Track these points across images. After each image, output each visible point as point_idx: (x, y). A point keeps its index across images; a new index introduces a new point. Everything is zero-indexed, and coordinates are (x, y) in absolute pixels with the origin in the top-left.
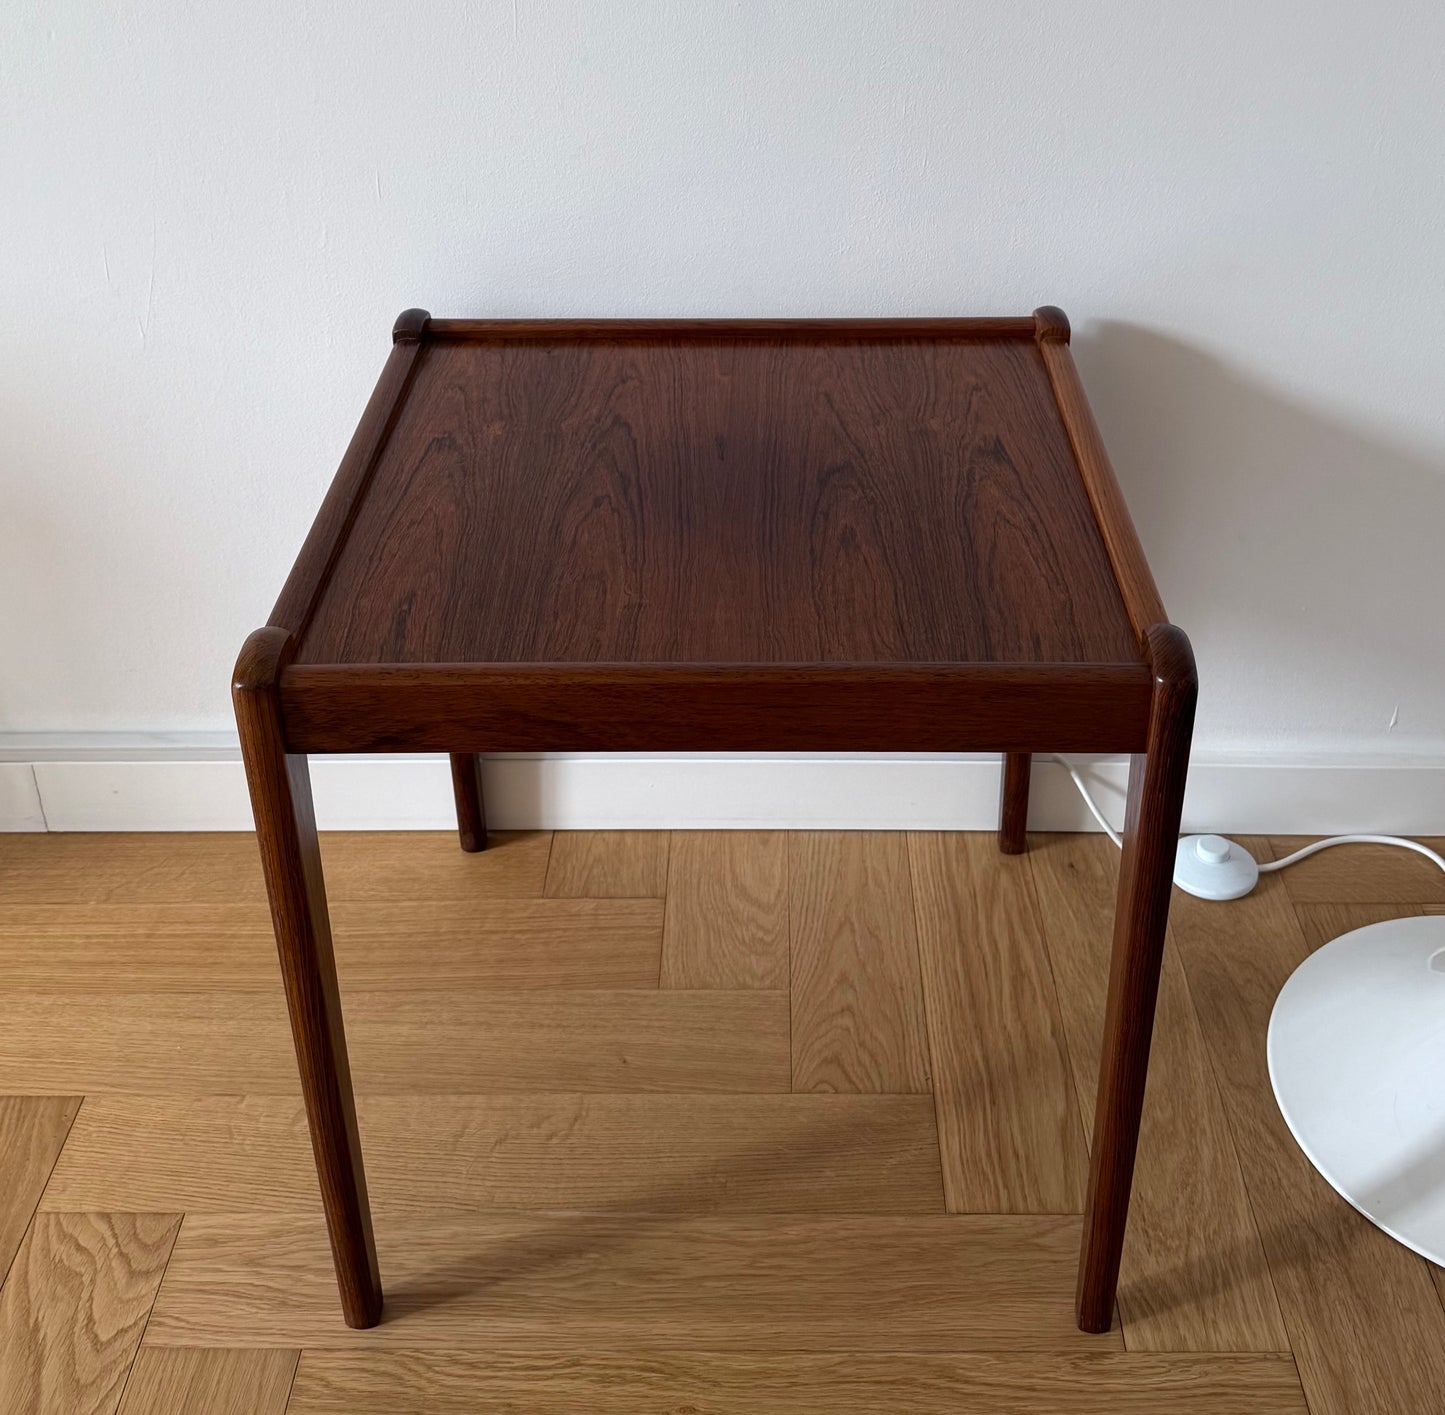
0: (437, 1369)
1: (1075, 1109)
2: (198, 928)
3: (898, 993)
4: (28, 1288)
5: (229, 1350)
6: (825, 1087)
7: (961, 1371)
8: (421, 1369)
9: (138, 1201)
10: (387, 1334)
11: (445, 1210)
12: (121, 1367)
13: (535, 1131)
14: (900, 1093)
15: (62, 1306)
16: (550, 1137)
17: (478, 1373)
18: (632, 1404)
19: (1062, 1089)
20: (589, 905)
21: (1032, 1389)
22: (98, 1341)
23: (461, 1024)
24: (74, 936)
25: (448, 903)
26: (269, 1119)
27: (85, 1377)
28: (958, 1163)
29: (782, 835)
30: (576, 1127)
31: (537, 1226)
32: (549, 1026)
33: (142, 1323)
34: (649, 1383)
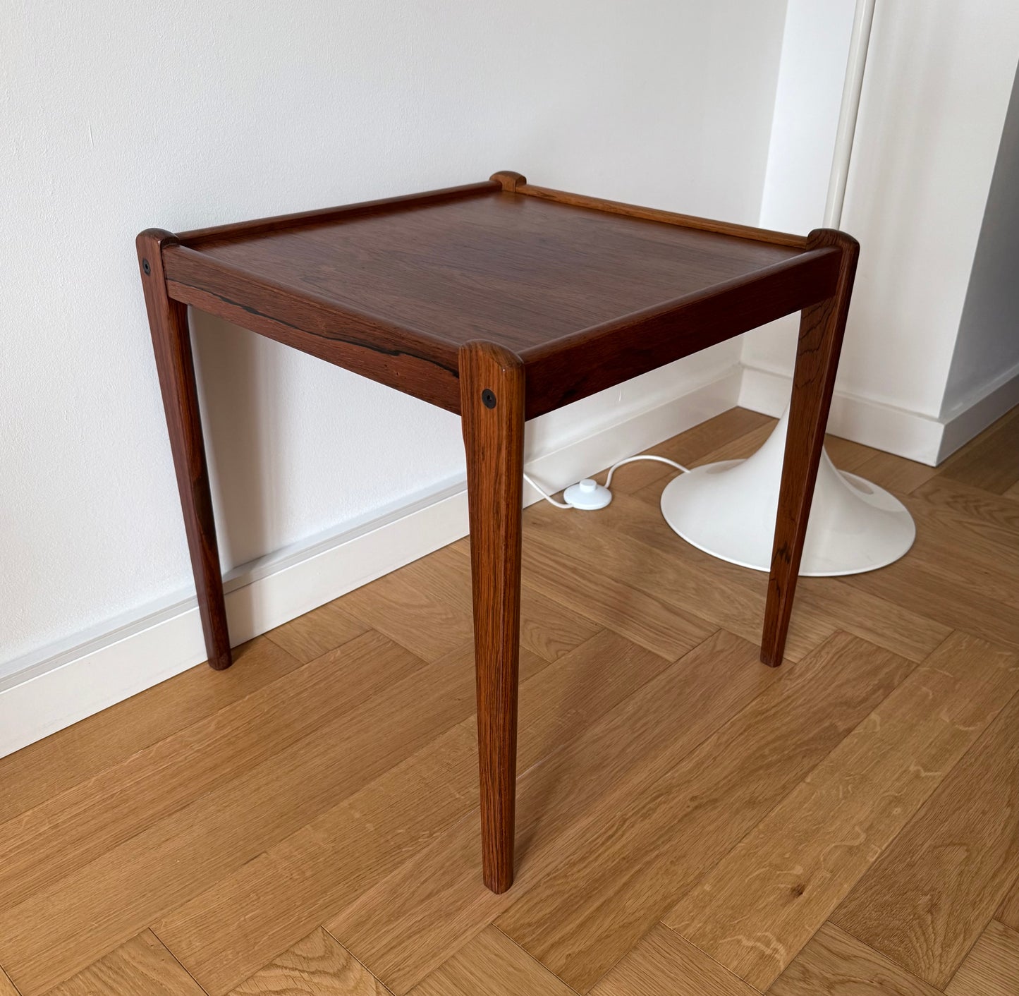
0: (569, 874)
2: (88, 803)
5: (453, 957)
7: (759, 710)
8: (562, 880)
10: (524, 881)
14: (594, 636)
17: (590, 859)
18: (670, 815)
20: (336, 654)
21: (789, 697)
23: (347, 739)
32: (396, 710)
34: (665, 802)
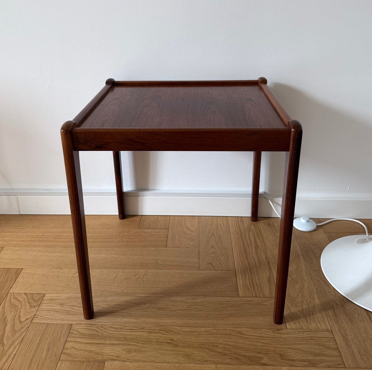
0: (107, 329)
1: (272, 274)
2: (54, 234)
3: (226, 250)
4: (5, 309)
5: (54, 324)
6: (208, 269)
7: (243, 332)
8: (103, 329)
9: (34, 291)
10: (94, 321)
11: (111, 294)
12: (26, 327)
13: (135, 277)
14: (227, 271)
15: (13, 313)
16: (138, 278)
17: (117, 330)
18: (157, 338)
19: (268, 270)
20: (149, 230)
21: (262, 337)
22: (21, 321)
23: (117, 254)
24: (24, 235)
25: (115, 229)
26: (68, 274)
27: (17, 329)
28: (242, 286)
29: (197, 217)
30: (145, 276)
31: (134, 298)
32: (139, 255)
33: (33, 317)
34: (162, 333)
